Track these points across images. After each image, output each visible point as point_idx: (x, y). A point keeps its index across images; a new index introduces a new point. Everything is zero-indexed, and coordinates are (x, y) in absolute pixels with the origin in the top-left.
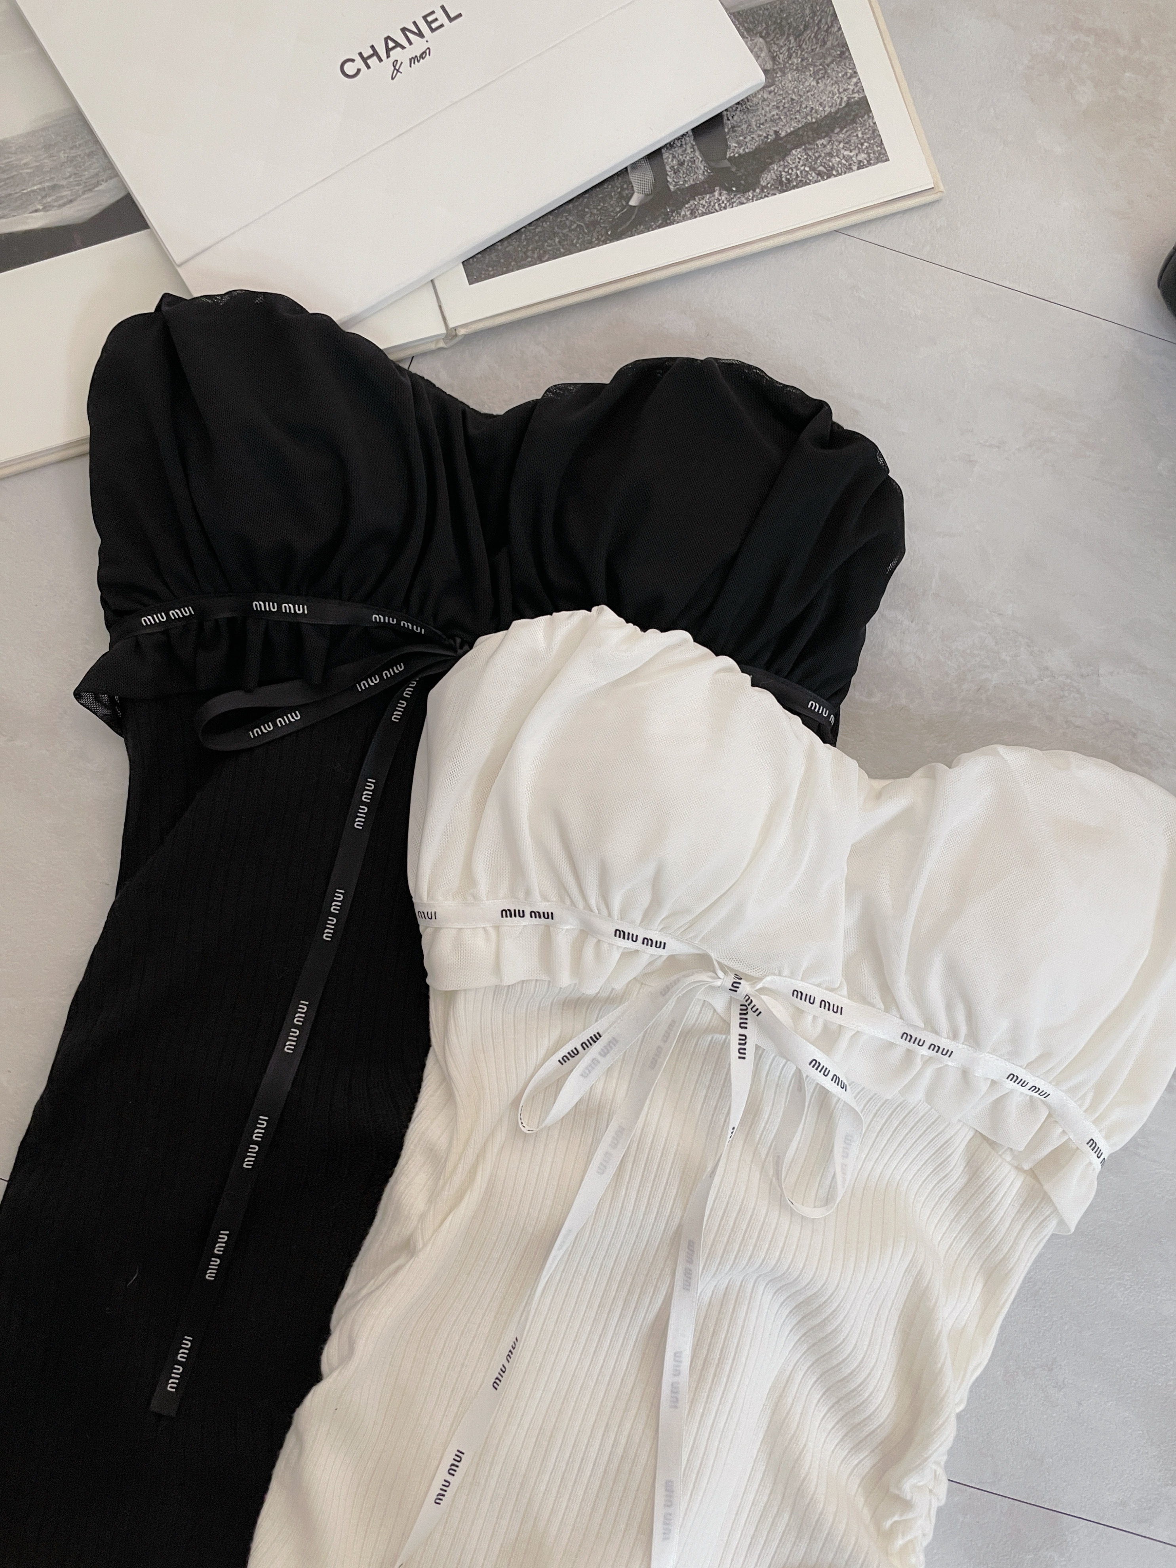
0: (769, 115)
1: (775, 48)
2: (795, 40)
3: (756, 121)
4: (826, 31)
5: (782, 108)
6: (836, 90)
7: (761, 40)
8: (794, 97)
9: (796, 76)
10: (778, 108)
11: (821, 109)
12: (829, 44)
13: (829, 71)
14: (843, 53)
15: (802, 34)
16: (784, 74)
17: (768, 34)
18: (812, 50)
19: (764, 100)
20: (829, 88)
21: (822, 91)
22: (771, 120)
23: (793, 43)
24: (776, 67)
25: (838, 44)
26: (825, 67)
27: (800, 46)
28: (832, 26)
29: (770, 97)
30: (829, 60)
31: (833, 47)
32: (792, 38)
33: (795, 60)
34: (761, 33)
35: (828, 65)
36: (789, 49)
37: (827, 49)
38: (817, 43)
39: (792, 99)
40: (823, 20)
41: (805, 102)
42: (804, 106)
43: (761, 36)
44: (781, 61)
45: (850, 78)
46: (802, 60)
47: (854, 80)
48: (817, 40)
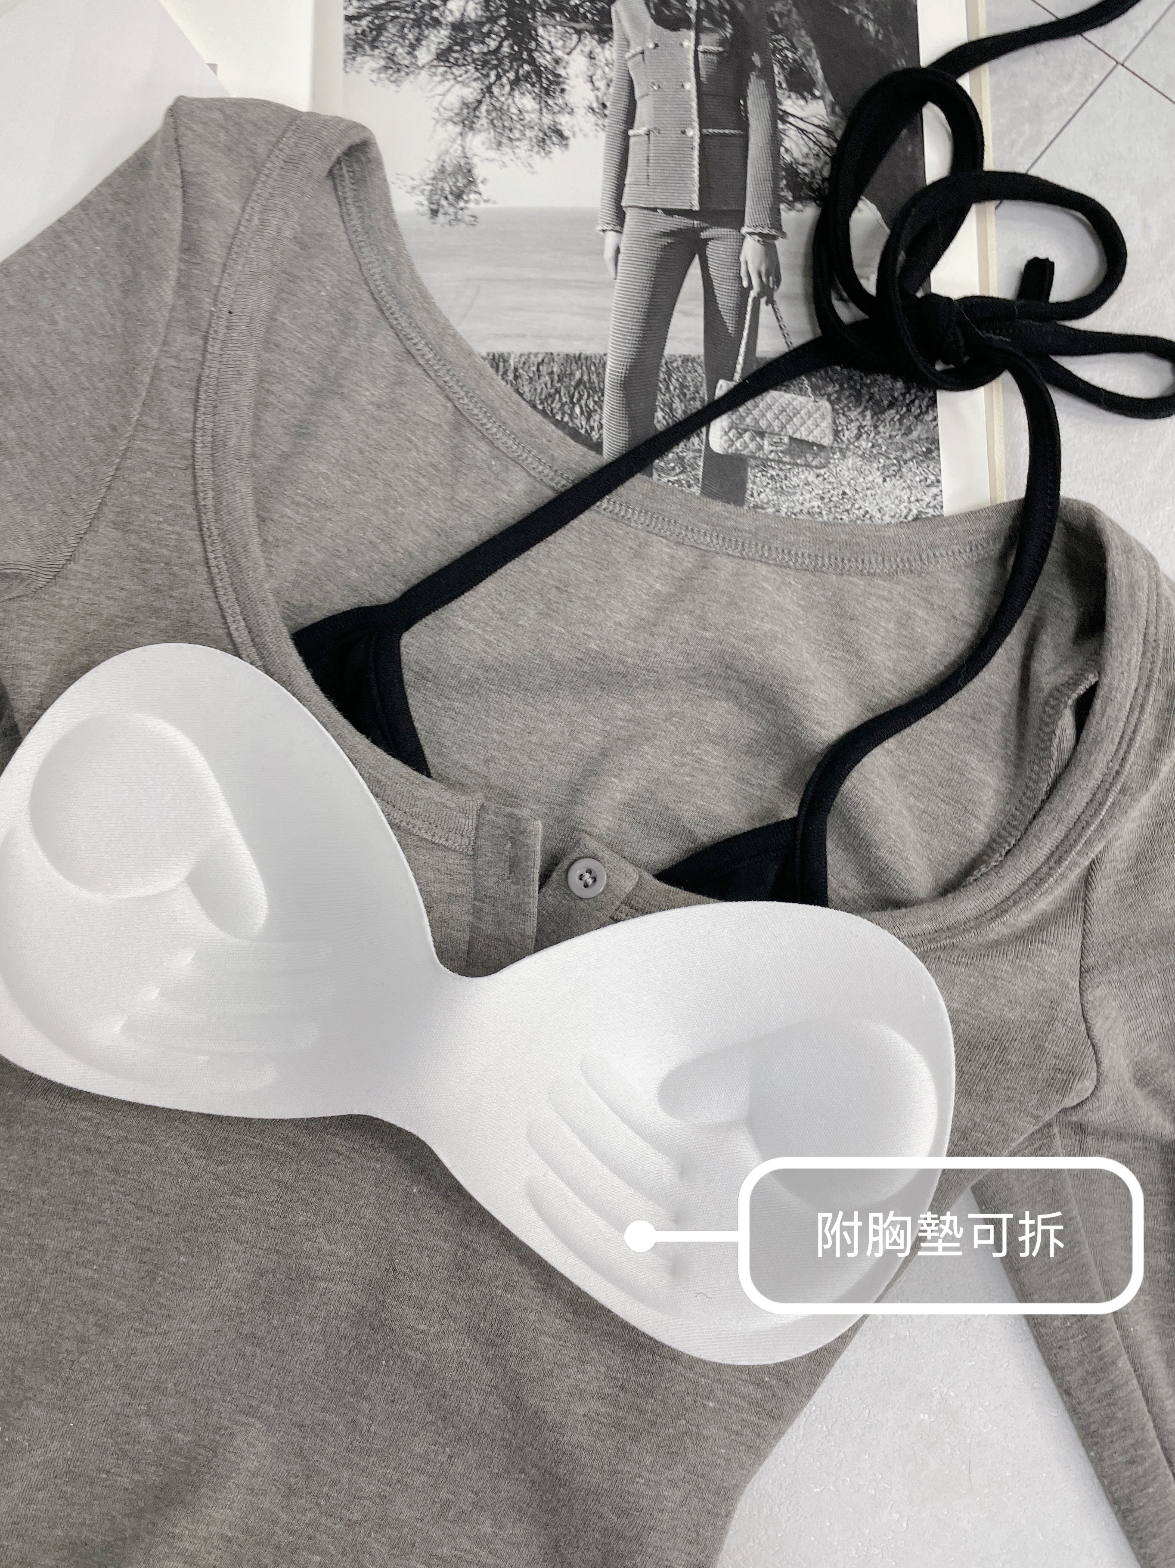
0: (807, 505)
1: (842, 420)
2: (872, 417)
3: (788, 507)
4: (916, 417)
5: (827, 500)
6: (906, 497)
7: (827, 404)
8: (847, 491)
9: (859, 463)
10: (822, 498)
11: (879, 515)
12: (914, 435)
13: (904, 470)
14: (929, 451)
15: (882, 413)
16: (844, 456)
17: (839, 399)
18: (891, 436)
19: (807, 484)
20: (897, 492)
21: (887, 494)
22: (809, 513)
23: (868, 421)
24: (836, 445)
25: (927, 438)
26: (901, 462)
27: (876, 427)
28: (927, 412)
29: (816, 481)
30: (909, 455)
31: (919, 440)
32: (868, 414)
33: (864, 443)
34: (829, 395)
35: (905, 462)
36: (860, 427)
37: (911, 441)
38: (900, 429)
39: (844, 493)
40: (917, 402)
41: (860, 501)
42: (857, 506)
43: (829, 400)
44: (844, 439)
45: (928, 486)
46: (873, 446)
47: (934, 490)
48: (901, 423)
